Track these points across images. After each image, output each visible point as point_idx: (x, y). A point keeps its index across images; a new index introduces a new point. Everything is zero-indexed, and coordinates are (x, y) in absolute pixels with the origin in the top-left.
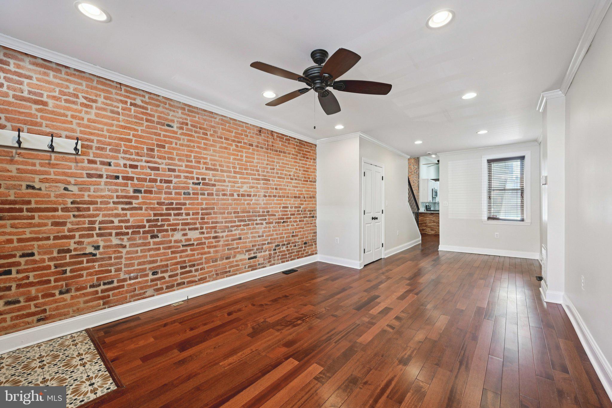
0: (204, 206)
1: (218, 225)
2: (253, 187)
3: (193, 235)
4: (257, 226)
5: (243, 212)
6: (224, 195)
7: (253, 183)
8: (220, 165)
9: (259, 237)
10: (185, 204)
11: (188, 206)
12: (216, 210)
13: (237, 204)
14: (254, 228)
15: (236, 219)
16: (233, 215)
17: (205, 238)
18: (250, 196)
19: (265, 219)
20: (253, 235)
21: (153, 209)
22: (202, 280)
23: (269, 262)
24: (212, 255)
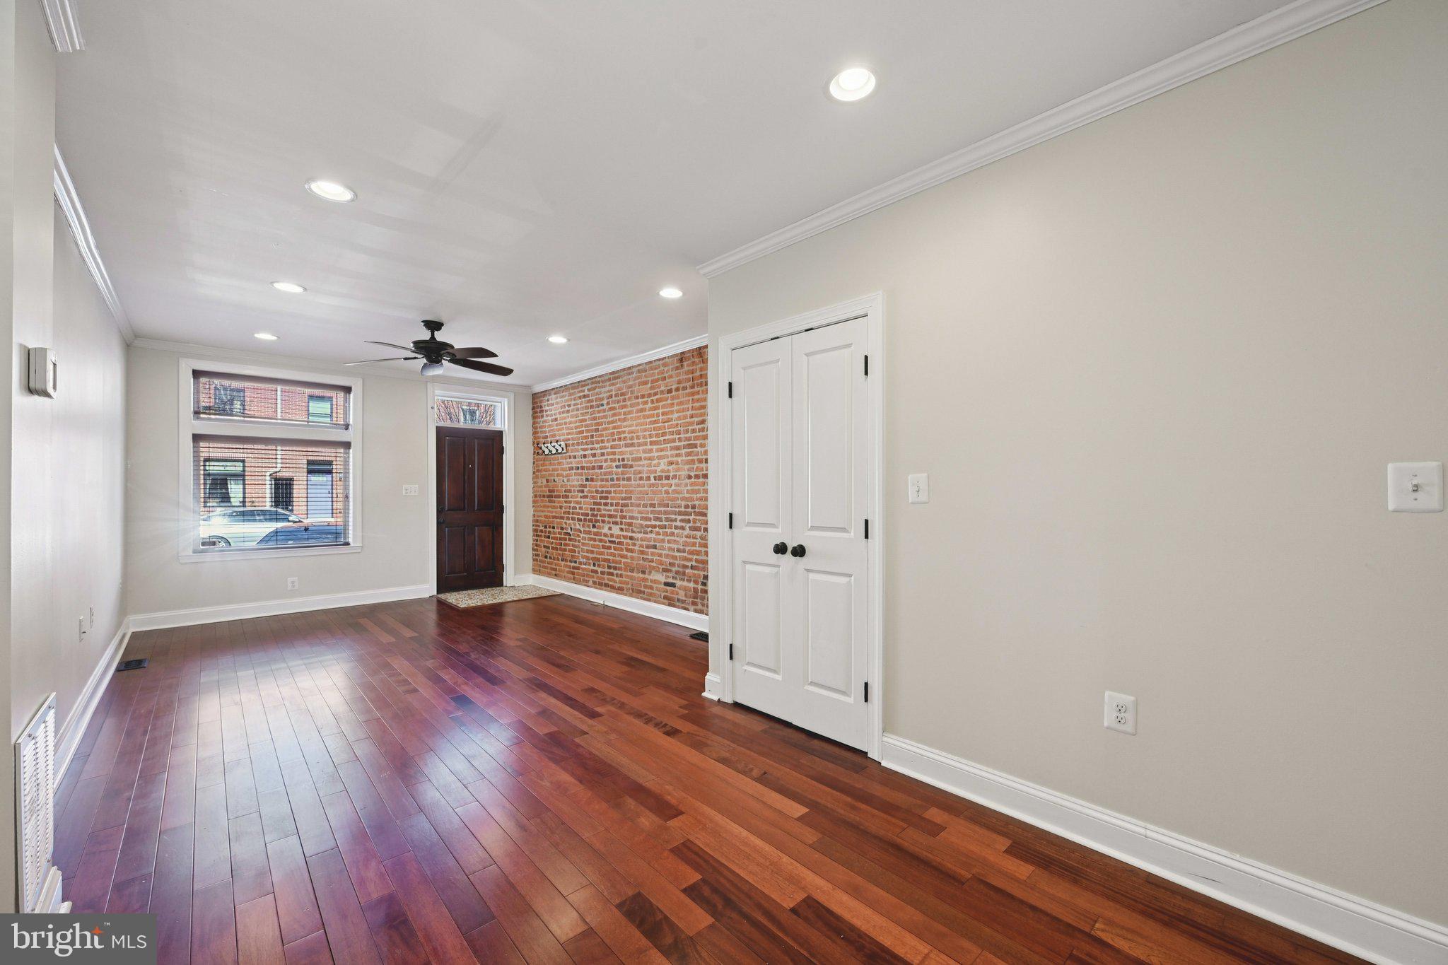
0: (624, 495)
1: (634, 521)
2: (671, 463)
3: (616, 530)
4: (676, 531)
5: (660, 505)
6: (641, 479)
7: (672, 456)
8: (638, 438)
9: (678, 550)
10: (610, 492)
11: (613, 495)
12: (633, 501)
13: (654, 492)
14: (673, 534)
15: (652, 516)
16: (649, 509)
17: (625, 537)
18: (667, 478)
19: (689, 521)
20: (671, 545)
21: (593, 497)
22: (620, 590)
23: (694, 603)
24: (629, 561)
